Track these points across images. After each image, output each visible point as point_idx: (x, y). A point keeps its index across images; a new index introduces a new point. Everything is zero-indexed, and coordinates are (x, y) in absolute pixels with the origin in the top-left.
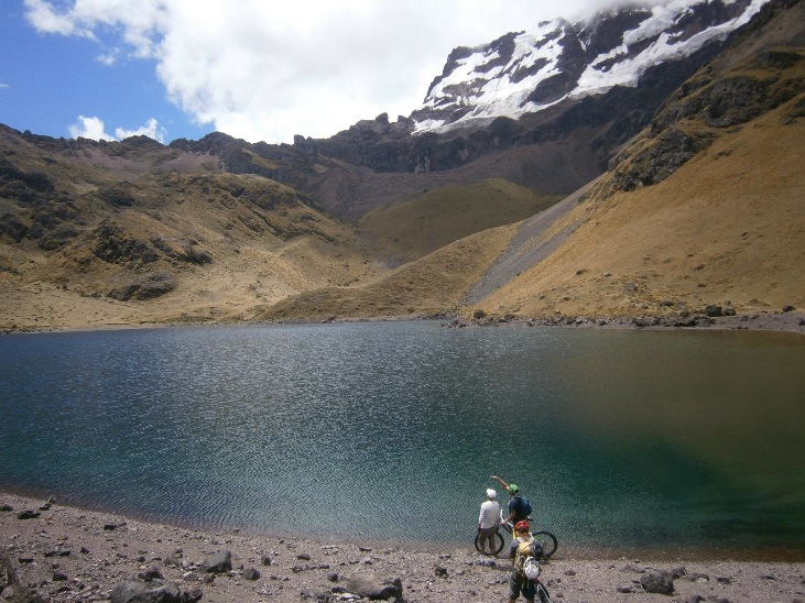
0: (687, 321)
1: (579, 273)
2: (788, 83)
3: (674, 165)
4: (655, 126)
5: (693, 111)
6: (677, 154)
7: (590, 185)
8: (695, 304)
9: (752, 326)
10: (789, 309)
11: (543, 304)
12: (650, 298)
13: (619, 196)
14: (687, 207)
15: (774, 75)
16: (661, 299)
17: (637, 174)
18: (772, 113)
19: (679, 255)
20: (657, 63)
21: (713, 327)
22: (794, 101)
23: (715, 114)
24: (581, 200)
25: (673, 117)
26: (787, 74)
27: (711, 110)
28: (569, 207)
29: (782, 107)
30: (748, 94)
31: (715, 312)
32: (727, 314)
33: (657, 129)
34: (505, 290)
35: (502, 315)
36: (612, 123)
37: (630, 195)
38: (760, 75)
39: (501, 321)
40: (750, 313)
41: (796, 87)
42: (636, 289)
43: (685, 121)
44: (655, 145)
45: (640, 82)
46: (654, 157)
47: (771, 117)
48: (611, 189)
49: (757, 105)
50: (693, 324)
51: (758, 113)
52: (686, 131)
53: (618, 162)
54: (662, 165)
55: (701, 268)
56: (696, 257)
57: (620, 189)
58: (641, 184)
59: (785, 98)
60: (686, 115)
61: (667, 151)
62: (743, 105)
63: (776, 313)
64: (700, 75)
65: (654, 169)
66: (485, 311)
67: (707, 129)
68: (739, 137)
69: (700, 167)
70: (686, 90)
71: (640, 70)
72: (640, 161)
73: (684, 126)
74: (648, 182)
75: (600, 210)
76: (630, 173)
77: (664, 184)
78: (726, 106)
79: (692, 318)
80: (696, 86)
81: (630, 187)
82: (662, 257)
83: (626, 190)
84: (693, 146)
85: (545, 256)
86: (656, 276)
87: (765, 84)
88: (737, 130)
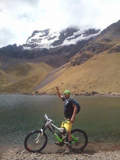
0: (88, 94)
1: (62, 84)
2: (109, 45)
3: (84, 61)
4: (80, 52)
5: (89, 49)
6: (85, 58)
7: (65, 65)
8: (90, 91)
9: (103, 96)
10: (110, 93)
11: (53, 90)
12: (79, 90)
13: (72, 67)
14: (87, 70)
15: (106, 43)
16: (81, 90)
17: (76, 62)
18: (105, 51)
19: (85, 80)
20: (81, 41)
21: (94, 96)
22: (110, 49)
23: (94, 50)
24: (63, 68)
25: (84, 50)
26: (108, 44)
27: (93, 49)
28: (60, 69)
29: (107, 50)
30: (101, 47)
31: (94, 93)
32: (97, 93)
33: (81, 53)
34: (43, 88)
35: (43, 93)
36: (70, 52)
37: (74, 67)
38: (103, 43)
39: (42, 94)
40: (102, 93)
41: (110, 46)
42: (75, 87)
43: (87, 51)
44: (80, 56)
45: (77, 44)
46: (80, 59)
47: (105, 52)
48: (70, 66)
49: (102, 49)
50: (89, 95)
51: (102, 51)
52: (87, 53)
53: (71, 60)
54: (81, 61)
55: (90, 83)
56: (89, 81)
57: (72, 66)
58: (77, 65)
59: (108, 48)
60: (87, 50)
61: (83, 57)
62: (99, 49)
63: (107, 93)
64: (91, 42)
65: (80, 62)
66: (38, 92)
67: (92, 54)
68: (98, 56)
69: (90, 62)
70: (87, 45)
71: (77, 41)
72: (77, 59)
73: (87, 52)
74: (78, 64)
75: (67, 70)
76: (74, 62)
77: (82, 65)
78: (96, 49)
79: (89, 94)
80: (89, 44)
81: (74, 65)
82: (81, 81)
83: (73, 66)
84: (89, 57)
85: (53, 81)
86: (80, 85)
87: (104, 45)
88: (98, 54)
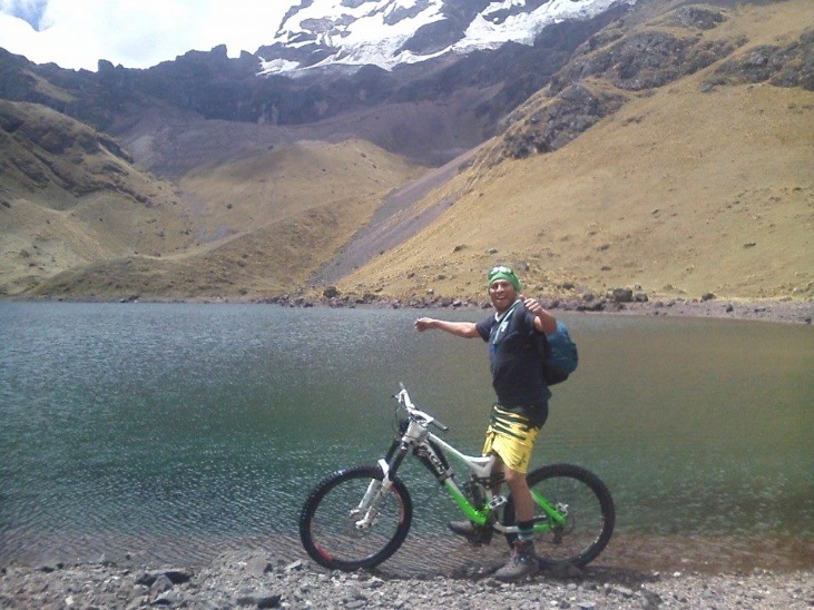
0: (591, 304)
1: (458, 249)
2: (709, 46)
3: (575, 130)
4: (556, 82)
5: (601, 67)
6: (579, 117)
7: (475, 151)
8: (602, 288)
9: (671, 312)
10: (710, 297)
11: (412, 283)
12: (544, 280)
13: (509, 163)
14: (590, 179)
15: (694, 35)
16: (558, 282)
17: (532, 138)
18: (690, 78)
19: (579, 231)
20: (557, 21)
21: (622, 312)
22: (713, 67)
23: (626, 74)
24: (463, 167)
25: (577, 73)
26: (708, 35)
27: (621, 68)
28: (448, 176)
29: (700, 73)
30: (665, 54)
31: (623, 298)
32: (638, 300)
33: (558, 86)
34: (365, 269)
35: (360, 295)
36: (501, 85)
37: (522, 163)
38: (679, 33)
39: (358, 302)
40: (666, 301)
41: (717, 51)
42: (527, 269)
43: (591, 78)
44: (555, 105)
45: (536, 41)
46: (552, 118)
47: (688, 83)
48: (500, 155)
49: (672, 68)
50: (599, 307)
51: (673, 77)
52: (592, 89)
53: (508, 124)
54: (561, 129)
55: (605, 248)
56: (598, 235)
57: (511, 155)
58: (535, 150)
59: (705, 62)
60: (593, 72)
61: (568, 113)
62: (657, 66)
63: (695, 301)
64: (610, 29)
65: (552, 134)
66: (338, 289)
67: (617, 91)
68: (649, 103)
69: (605, 134)
70: (593, 45)
71: (538, 26)
72: (535, 123)
73: (592, 85)
74: (544, 148)
75: (484, 180)
76: (524, 137)
77: (563, 152)
78: (638, 66)
79: (596, 301)
80: (605, 41)
81: (522, 153)
82: (559, 234)
83: (518, 157)
84: (599, 109)
85: (414, 234)
86: (551, 255)
87: (682, 45)
88: (649, 95)
